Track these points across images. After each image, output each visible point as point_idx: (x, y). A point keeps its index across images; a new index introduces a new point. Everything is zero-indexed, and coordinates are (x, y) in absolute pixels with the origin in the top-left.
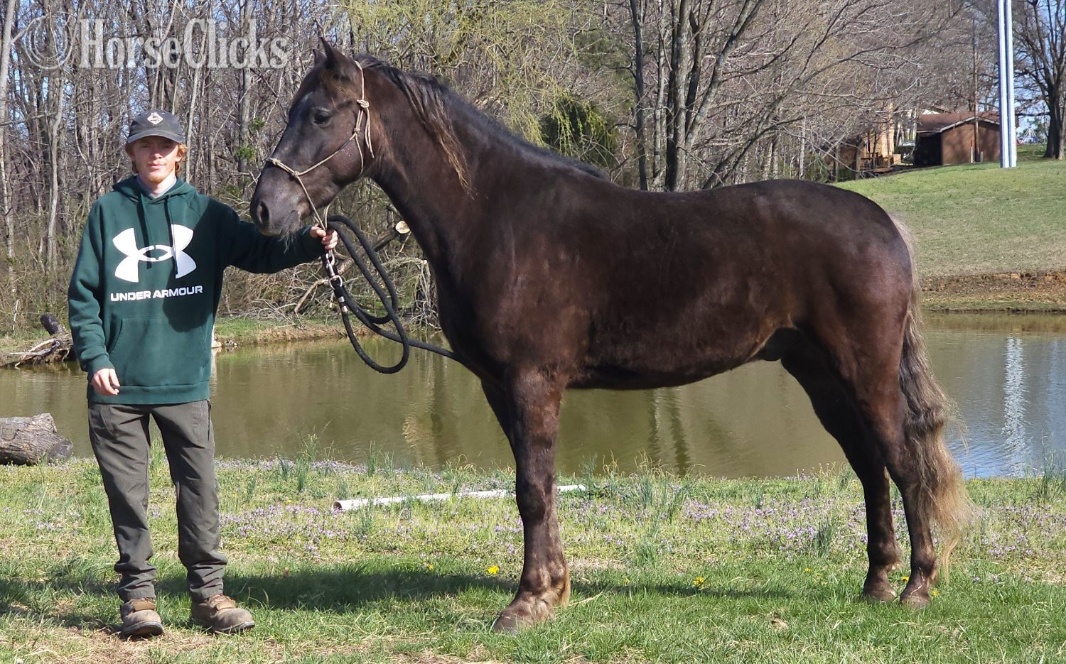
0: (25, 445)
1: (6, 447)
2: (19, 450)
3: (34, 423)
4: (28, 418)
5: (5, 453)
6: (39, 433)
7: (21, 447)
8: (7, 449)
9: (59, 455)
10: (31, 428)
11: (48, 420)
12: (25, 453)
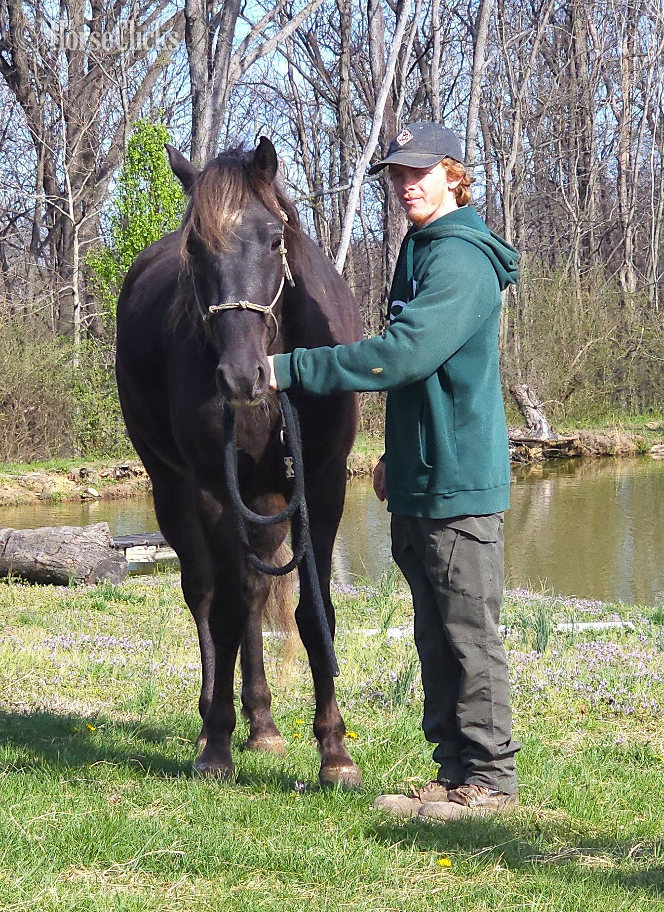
0: (69, 560)
1: (48, 563)
2: (62, 566)
3: (84, 534)
4: (79, 528)
5: (47, 570)
6: (88, 547)
7: (64, 563)
8: (50, 565)
9: (109, 574)
10: (80, 539)
11: (103, 531)
12: (68, 571)
